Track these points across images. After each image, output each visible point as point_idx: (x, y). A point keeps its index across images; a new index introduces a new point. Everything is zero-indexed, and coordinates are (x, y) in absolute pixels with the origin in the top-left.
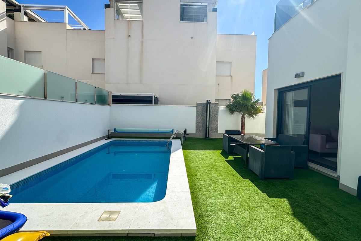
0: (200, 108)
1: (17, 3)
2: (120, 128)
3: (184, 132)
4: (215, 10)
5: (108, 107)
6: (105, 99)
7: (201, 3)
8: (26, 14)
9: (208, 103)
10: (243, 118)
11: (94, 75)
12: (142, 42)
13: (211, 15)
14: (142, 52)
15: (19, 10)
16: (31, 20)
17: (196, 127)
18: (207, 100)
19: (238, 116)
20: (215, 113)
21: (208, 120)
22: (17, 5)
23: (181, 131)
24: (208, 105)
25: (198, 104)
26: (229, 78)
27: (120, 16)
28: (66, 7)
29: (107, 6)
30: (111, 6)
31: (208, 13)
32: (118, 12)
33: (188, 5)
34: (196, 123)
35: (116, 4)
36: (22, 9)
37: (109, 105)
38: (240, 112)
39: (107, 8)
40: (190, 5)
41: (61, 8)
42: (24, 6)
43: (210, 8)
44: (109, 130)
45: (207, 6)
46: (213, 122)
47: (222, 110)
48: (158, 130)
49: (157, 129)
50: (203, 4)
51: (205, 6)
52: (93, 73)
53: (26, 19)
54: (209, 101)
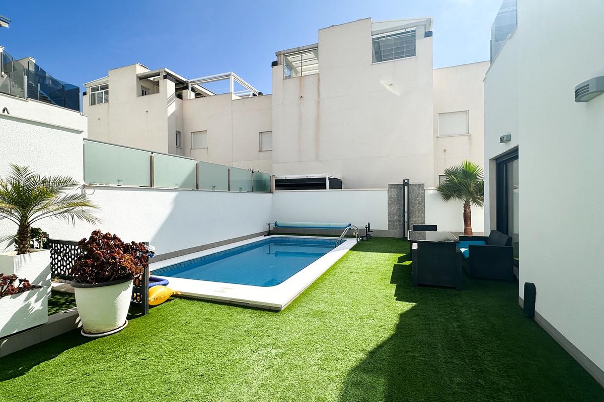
0: (394, 192)
1: (184, 80)
2: (281, 222)
3: (366, 227)
4: (429, 34)
5: (269, 195)
6: (265, 185)
7: (405, 29)
8: (193, 90)
9: (406, 184)
10: (467, 206)
11: (261, 154)
12: (319, 102)
13: (421, 44)
14: (318, 117)
15: (187, 88)
16: (198, 95)
17: (389, 221)
18: (404, 180)
19: (456, 205)
20: (420, 199)
21: (406, 210)
22: (185, 82)
23: (360, 224)
24: (406, 188)
25: (391, 186)
26: (466, 138)
27: (293, 71)
28: (232, 73)
29: (275, 64)
30: (279, 62)
31: (417, 41)
32: (289, 66)
33: (384, 37)
34: (388, 216)
35: (286, 58)
36: (190, 85)
37: (271, 192)
38: (459, 196)
39: (274, 67)
40: (387, 36)
41: (227, 76)
42: (191, 82)
43: (420, 32)
44: (269, 224)
45: (414, 31)
46: (417, 213)
47: (431, 194)
48: (330, 225)
49: (328, 223)
50: (407, 30)
51: (412, 31)
52: (260, 151)
53: (193, 94)
54: (406, 181)
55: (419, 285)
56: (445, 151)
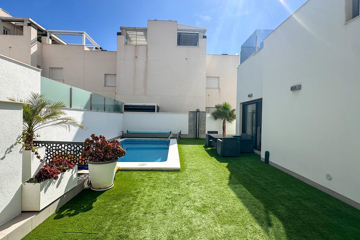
0: (192, 115)
1: (44, 29)
2: (131, 130)
3: (179, 133)
4: (205, 37)
7: (194, 31)
8: (51, 37)
9: (198, 111)
10: (224, 123)
11: (105, 88)
12: (147, 62)
13: (201, 41)
14: (146, 70)
15: (46, 35)
16: (54, 42)
17: (189, 130)
18: (197, 109)
19: (220, 122)
20: (203, 119)
21: (198, 124)
22: (44, 31)
23: (177, 132)
24: (198, 113)
25: (190, 112)
26: (218, 90)
27: (128, 40)
28: (85, 32)
29: (119, 34)
30: (122, 33)
31: (199, 39)
32: (127, 37)
33: (183, 33)
34: (189, 127)
35: (126, 32)
36: (48, 34)
37: (122, 113)
38: (222, 118)
39: (118, 36)
40: (185, 33)
41: (80, 33)
42: (49, 32)
43: (201, 35)
44: (123, 132)
45: (198, 34)
46: (202, 126)
47: (209, 117)
48: (160, 132)
49: (159, 131)
50: (195, 32)
51: (197, 34)
52: (105, 86)
53: (50, 41)
54: (198, 110)
55: (224, 157)
56: (209, 95)
